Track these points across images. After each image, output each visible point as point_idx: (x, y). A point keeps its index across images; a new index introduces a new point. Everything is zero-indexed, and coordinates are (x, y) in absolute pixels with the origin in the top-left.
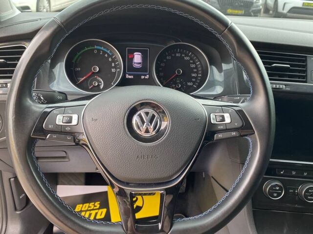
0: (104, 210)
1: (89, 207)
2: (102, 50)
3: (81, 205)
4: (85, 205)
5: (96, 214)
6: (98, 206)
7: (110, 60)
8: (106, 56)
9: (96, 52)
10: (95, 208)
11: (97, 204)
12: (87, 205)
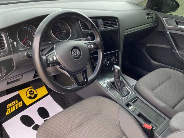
0: (21, 102)
1: (13, 104)
2: (27, 29)
3: (9, 104)
4: (11, 104)
5: (18, 105)
6: (17, 102)
7: (31, 32)
8: (29, 30)
9: (24, 30)
10: (16, 103)
11: (17, 101)
12: (12, 103)
